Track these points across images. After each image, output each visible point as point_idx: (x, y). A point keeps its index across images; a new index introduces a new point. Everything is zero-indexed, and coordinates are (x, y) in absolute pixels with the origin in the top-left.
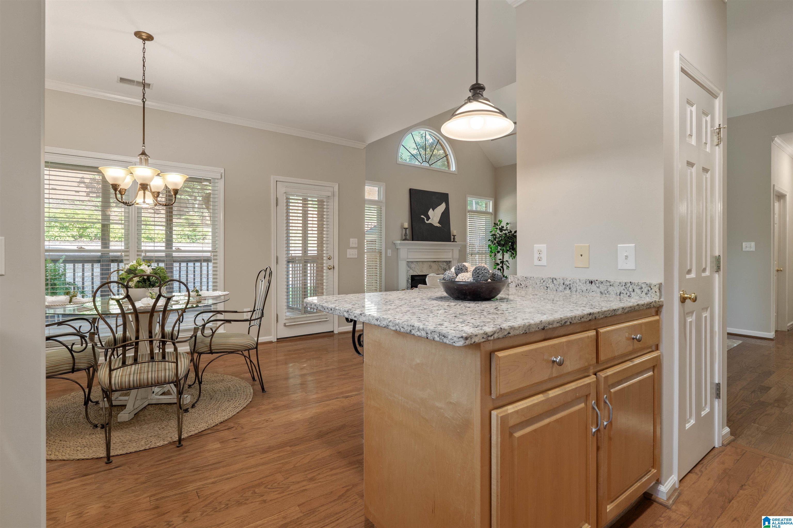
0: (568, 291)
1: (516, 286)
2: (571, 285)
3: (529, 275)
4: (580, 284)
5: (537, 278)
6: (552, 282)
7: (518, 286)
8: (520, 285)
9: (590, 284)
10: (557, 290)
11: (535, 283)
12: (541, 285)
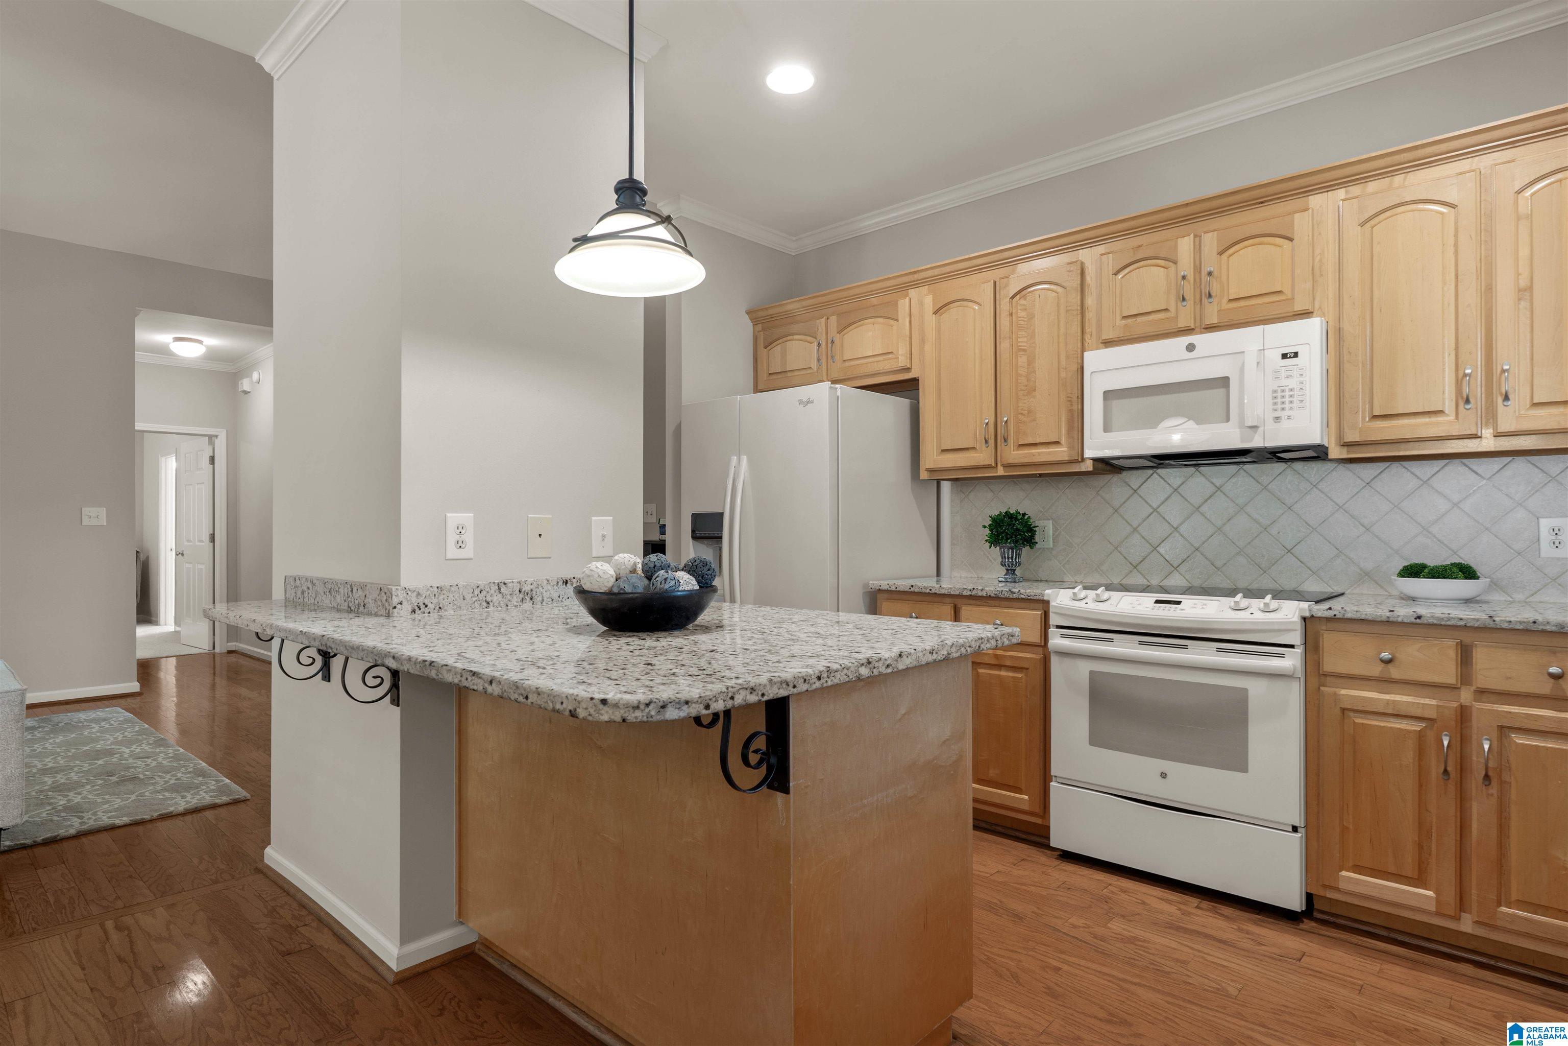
0: (528, 605)
1: (414, 611)
2: (534, 592)
3: (445, 582)
4: (549, 587)
5: (465, 587)
6: (497, 591)
7: (417, 609)
8: (422, 607)
9: (564, 586)
10: (507, 606)
11: (462, 598)
12: (474, 599)
